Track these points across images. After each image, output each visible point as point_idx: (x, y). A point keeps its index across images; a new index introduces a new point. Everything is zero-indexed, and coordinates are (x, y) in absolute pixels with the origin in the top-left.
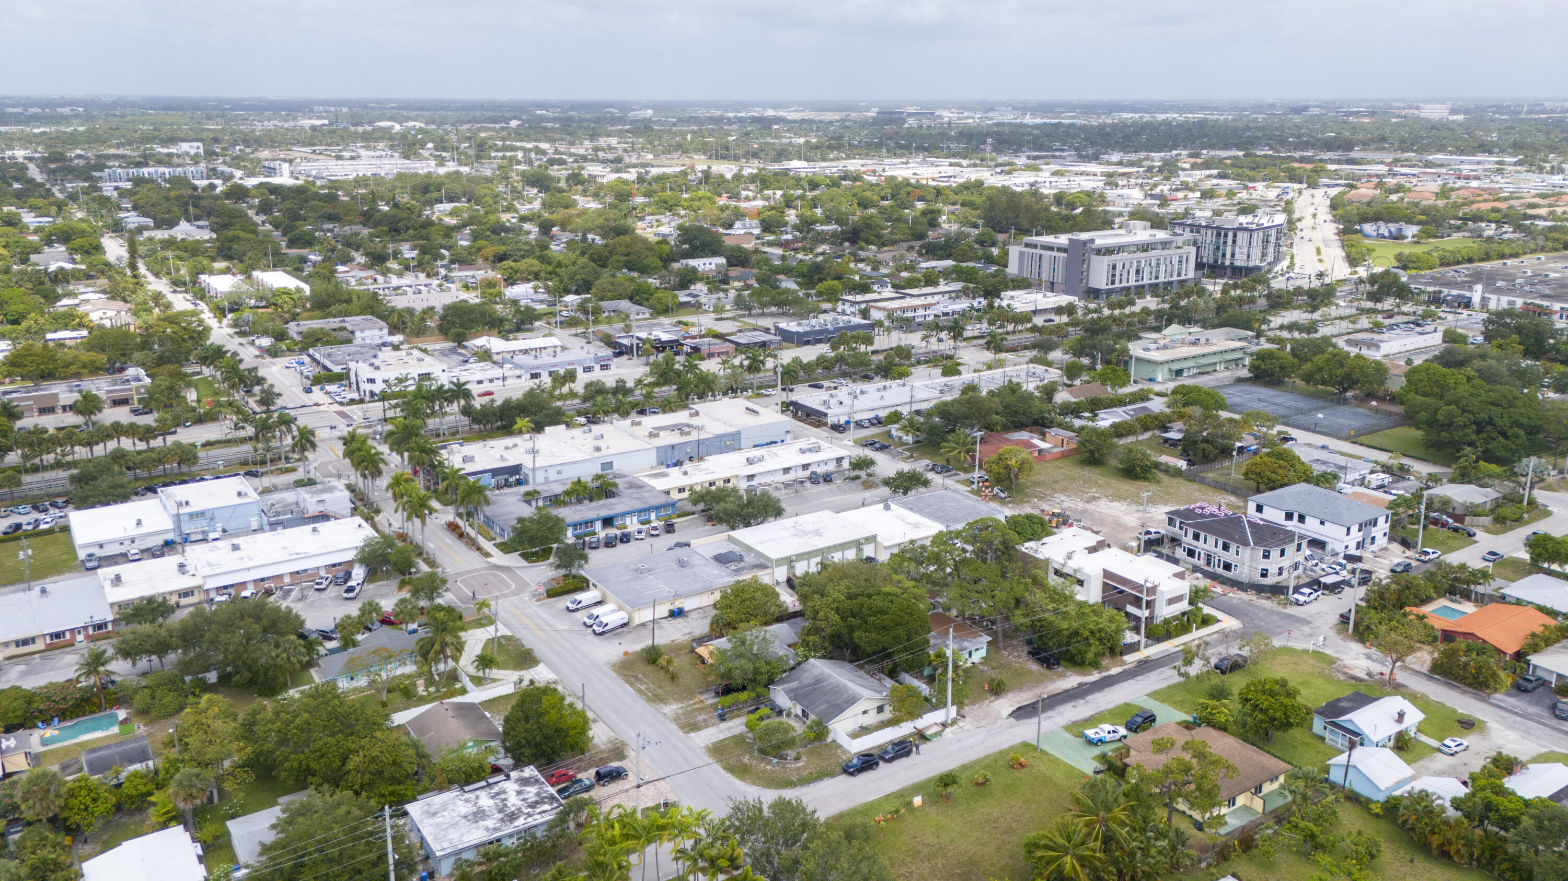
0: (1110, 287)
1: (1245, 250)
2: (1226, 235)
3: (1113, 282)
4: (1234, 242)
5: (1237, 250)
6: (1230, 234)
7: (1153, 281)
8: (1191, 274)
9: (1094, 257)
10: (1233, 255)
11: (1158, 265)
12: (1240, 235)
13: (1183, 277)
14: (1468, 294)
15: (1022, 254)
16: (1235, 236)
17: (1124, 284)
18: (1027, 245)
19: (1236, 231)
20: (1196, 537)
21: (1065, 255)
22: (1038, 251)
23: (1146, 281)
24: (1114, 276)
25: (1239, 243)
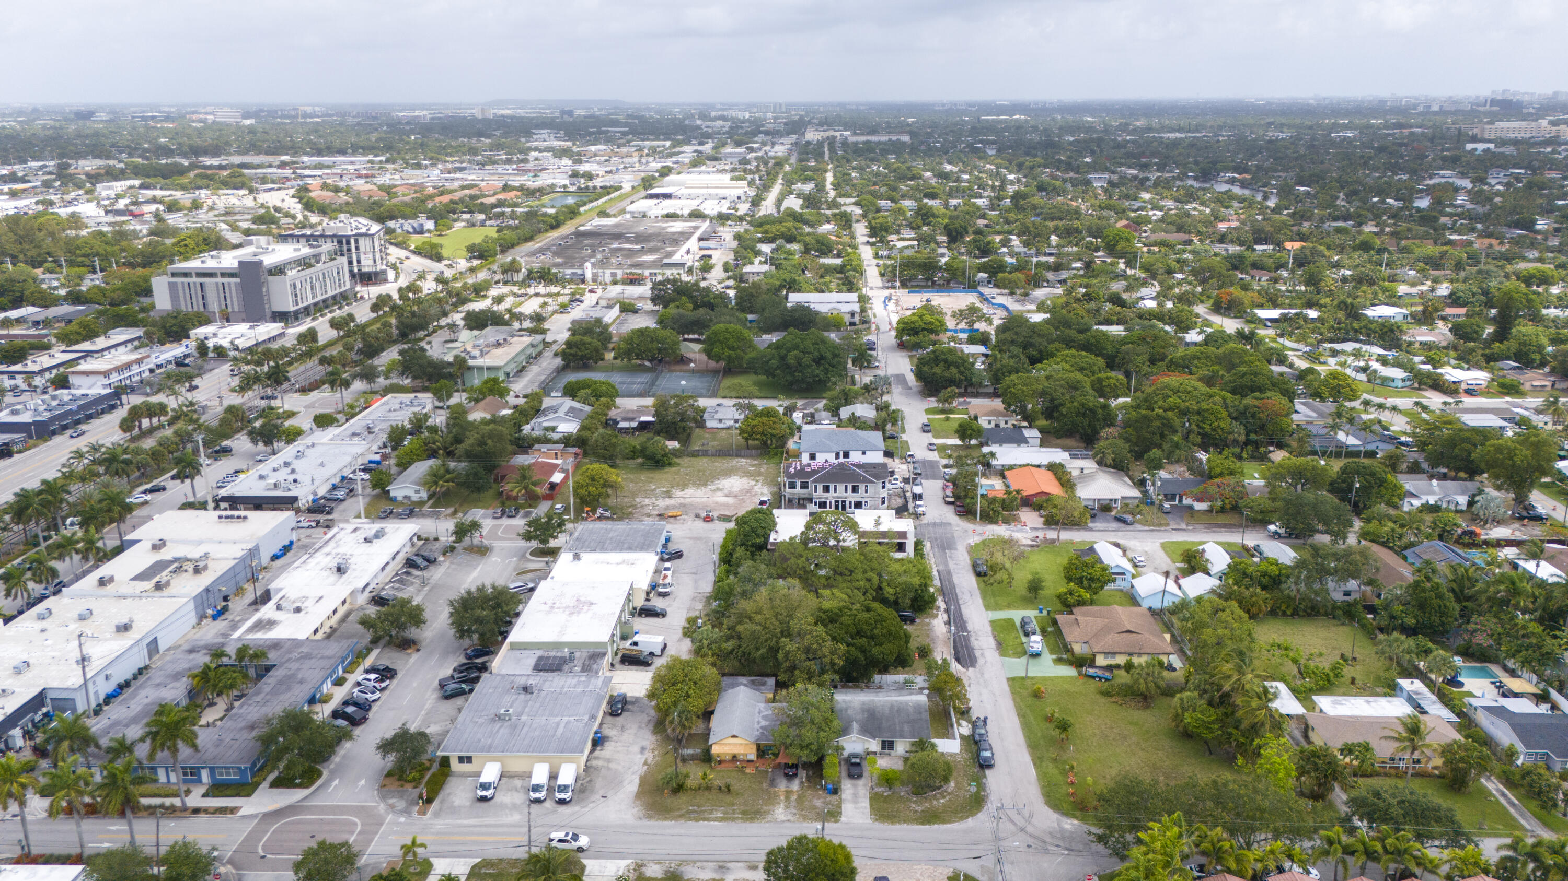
0: (296, 308)
1: (371, 256)
2: (348, 243)
3: (297, 304)
4: (357, 248)
5: (362, 257)
6: (352, 241)
7: (325, 296)
8: (348, 286)
9: (271, 278)
10: (359, 262)
11: (324, 278)
12: (362, 241)
13: (343, 289)
14: (580, 272)
15: (173, 287)
16: (356, 241)
17: (305, 304)
18: (174, 275)
19: (357, 236)
20: (827, 489)
21: (238, 280)
22: (194, 280)
23: (320, 298)
24: (296, 295)
25: (362, 249)
